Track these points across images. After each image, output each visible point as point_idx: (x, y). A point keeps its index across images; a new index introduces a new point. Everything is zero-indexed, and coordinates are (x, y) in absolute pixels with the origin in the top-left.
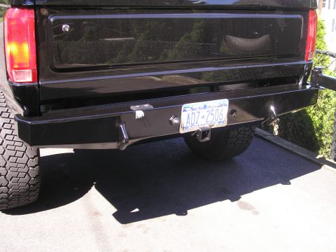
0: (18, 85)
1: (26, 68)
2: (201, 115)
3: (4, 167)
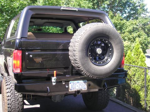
0: (16, 73)
1: (18, 68)
2: (77, 85)
3: (11, 104)
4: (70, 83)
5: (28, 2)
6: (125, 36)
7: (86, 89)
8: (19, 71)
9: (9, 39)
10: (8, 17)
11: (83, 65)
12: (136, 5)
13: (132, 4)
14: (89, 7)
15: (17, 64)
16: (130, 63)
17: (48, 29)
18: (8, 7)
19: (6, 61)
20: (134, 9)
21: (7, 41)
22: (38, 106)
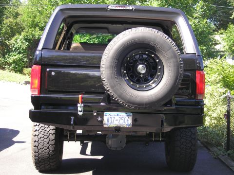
0: (33, 96)
1: (35, 89)
2: (115, 119)
4: (105, 115)
7: (131, 126)
11: (112, 87)
22: (100, 157)
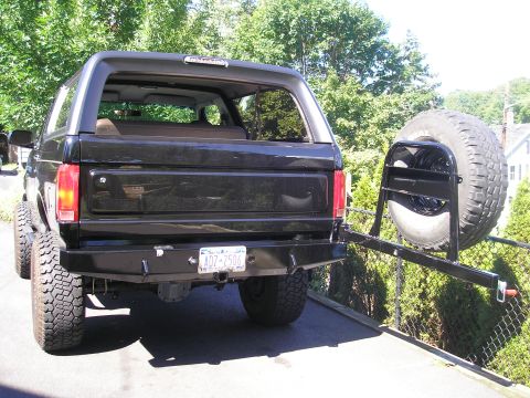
0: (63, 223)
1: (69, 210)
2: (219, 259)
4: (202, 254)
5: (108, 40)
6: (369, 136)
7: (244, 269)
8: (72, 219)
9: (53, 134)
10: (55, 78)
12: (399, 55)
13: (390, 53)
14: (274, 56)
15: (67, 199)
16: (366, 205)
17: (161, 111)
18: (56, 50)
19: (42, 192)
20: (395, 65)
21: (46, 140)
